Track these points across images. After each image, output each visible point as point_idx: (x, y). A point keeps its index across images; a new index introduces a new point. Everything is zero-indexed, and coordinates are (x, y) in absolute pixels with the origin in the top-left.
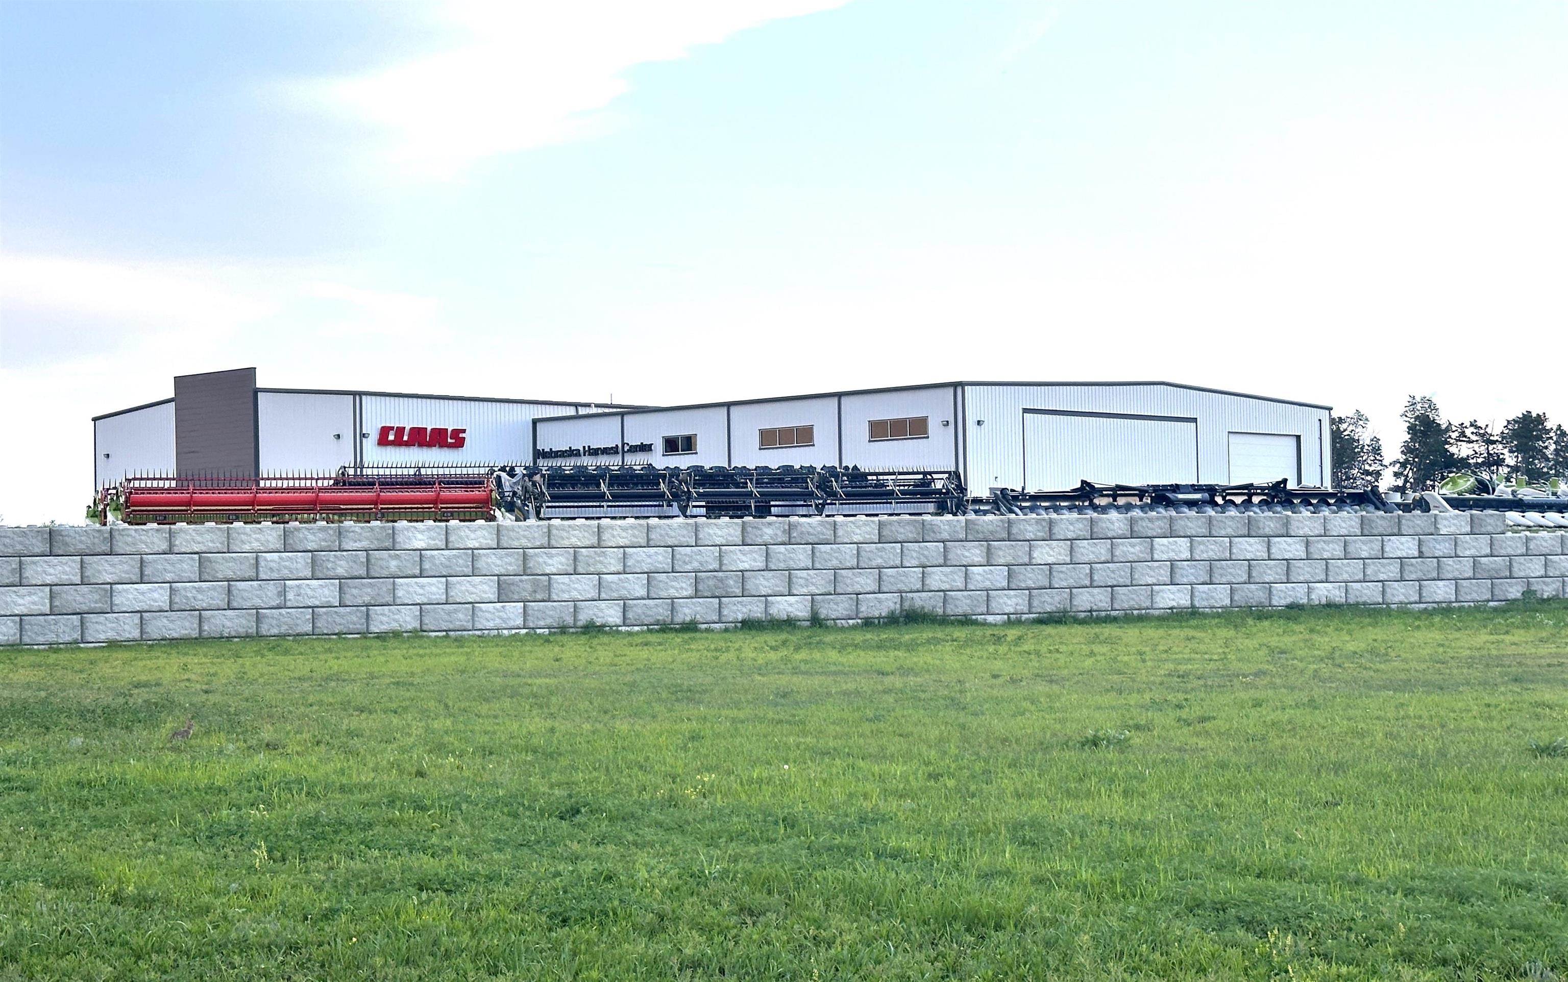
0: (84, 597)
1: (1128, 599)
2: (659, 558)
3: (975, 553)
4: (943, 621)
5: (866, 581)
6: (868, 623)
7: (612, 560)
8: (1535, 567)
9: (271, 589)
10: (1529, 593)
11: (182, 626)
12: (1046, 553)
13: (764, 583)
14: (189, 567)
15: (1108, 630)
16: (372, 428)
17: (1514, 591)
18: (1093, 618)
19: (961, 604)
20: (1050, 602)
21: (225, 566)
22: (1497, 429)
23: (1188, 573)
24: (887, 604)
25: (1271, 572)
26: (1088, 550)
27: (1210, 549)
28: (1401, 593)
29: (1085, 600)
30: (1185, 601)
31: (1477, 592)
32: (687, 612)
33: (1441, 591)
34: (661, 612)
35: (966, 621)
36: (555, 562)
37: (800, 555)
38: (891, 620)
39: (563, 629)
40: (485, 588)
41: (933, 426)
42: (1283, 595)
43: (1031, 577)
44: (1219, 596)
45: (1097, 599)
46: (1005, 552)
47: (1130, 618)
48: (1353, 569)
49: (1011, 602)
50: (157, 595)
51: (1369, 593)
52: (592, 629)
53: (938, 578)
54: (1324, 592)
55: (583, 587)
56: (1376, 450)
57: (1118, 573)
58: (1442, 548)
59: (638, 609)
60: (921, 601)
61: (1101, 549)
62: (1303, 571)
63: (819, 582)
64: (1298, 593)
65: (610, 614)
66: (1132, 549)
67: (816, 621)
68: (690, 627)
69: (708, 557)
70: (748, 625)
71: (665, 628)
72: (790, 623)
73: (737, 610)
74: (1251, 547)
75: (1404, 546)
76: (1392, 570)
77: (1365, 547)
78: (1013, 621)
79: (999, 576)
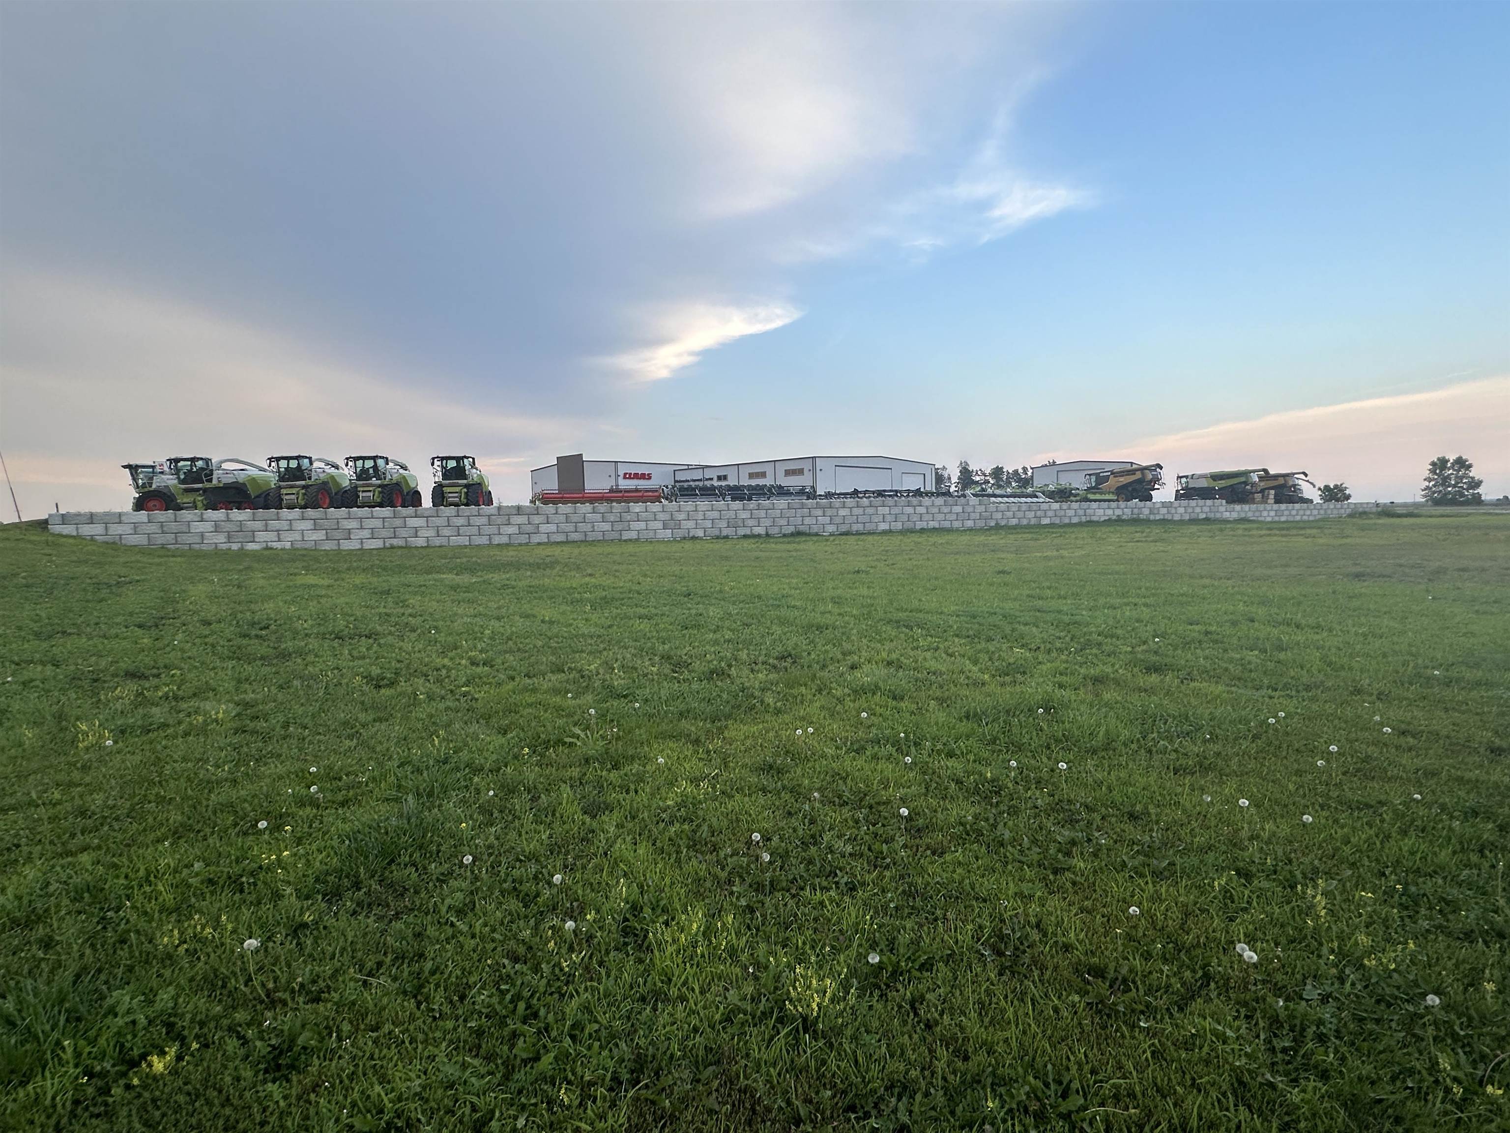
0: (529, 529)
2: (716, 514)
3: (819, 512)
4: (809, 535)
5: (783, 522)
6: (785, 535)
7: (700, 516)
8: (999, 516)
9: (589, 525)
10: (997, 524)
11: (561, 538)
12: (842, 512)
13: (750, 523)
14: (562, 518)
15: (862, 537)
16: (621, 473)
17: (993, 524)
18: (858, 533)
19: (815, 529)
20: (844, 528)
21: (575, 518)
22: (987, 472)
23: (889, 518)
24: (791, 529)
25: (915, 518)
26: (856, 511)
27: (896, 510)
28: (956, 524)
29: (855, 528)
30: (888, 528)
31: (980, 524)
32: (725, 532)
33: (970, 524)
34: (717, 533)
35: (817, 535)
36: (682, 516)
38: (792, 535)
39: (685, 538)
40: (659, 525)
41: (806, 471)
42: (919, 525)
43: (838, 520)
44: (899, 526)
45: (860, 527)
46: (829, 512)
47: (870, 533)
48: (941, 516)
49: (831, 529)
50: (552, 528)
51: (947, 524)
52: (694, 538)
53: (807, 521)
54: (932, 524)
55: (691, 524)
56: (949, 478)
57: (866, 519)
58: (970, 509)
59: (709, 531)
60: (802, 528)
61: (860, 511)
62: (926, 517)
63: (768, 522)
64: (923, 525)
65: (700, 533)
66: (870, 511)
67: (767, 535)
68: (727, 537)
69: (732, 514)
70: (745, 536)
71: (718, 538)
72: (759, 536)
73: (742, 532)
74: (909, 510)
75: (958, 509)
76: (954, 517)
77: (946, 510)
78: (831, 535)
79: (827, 520)
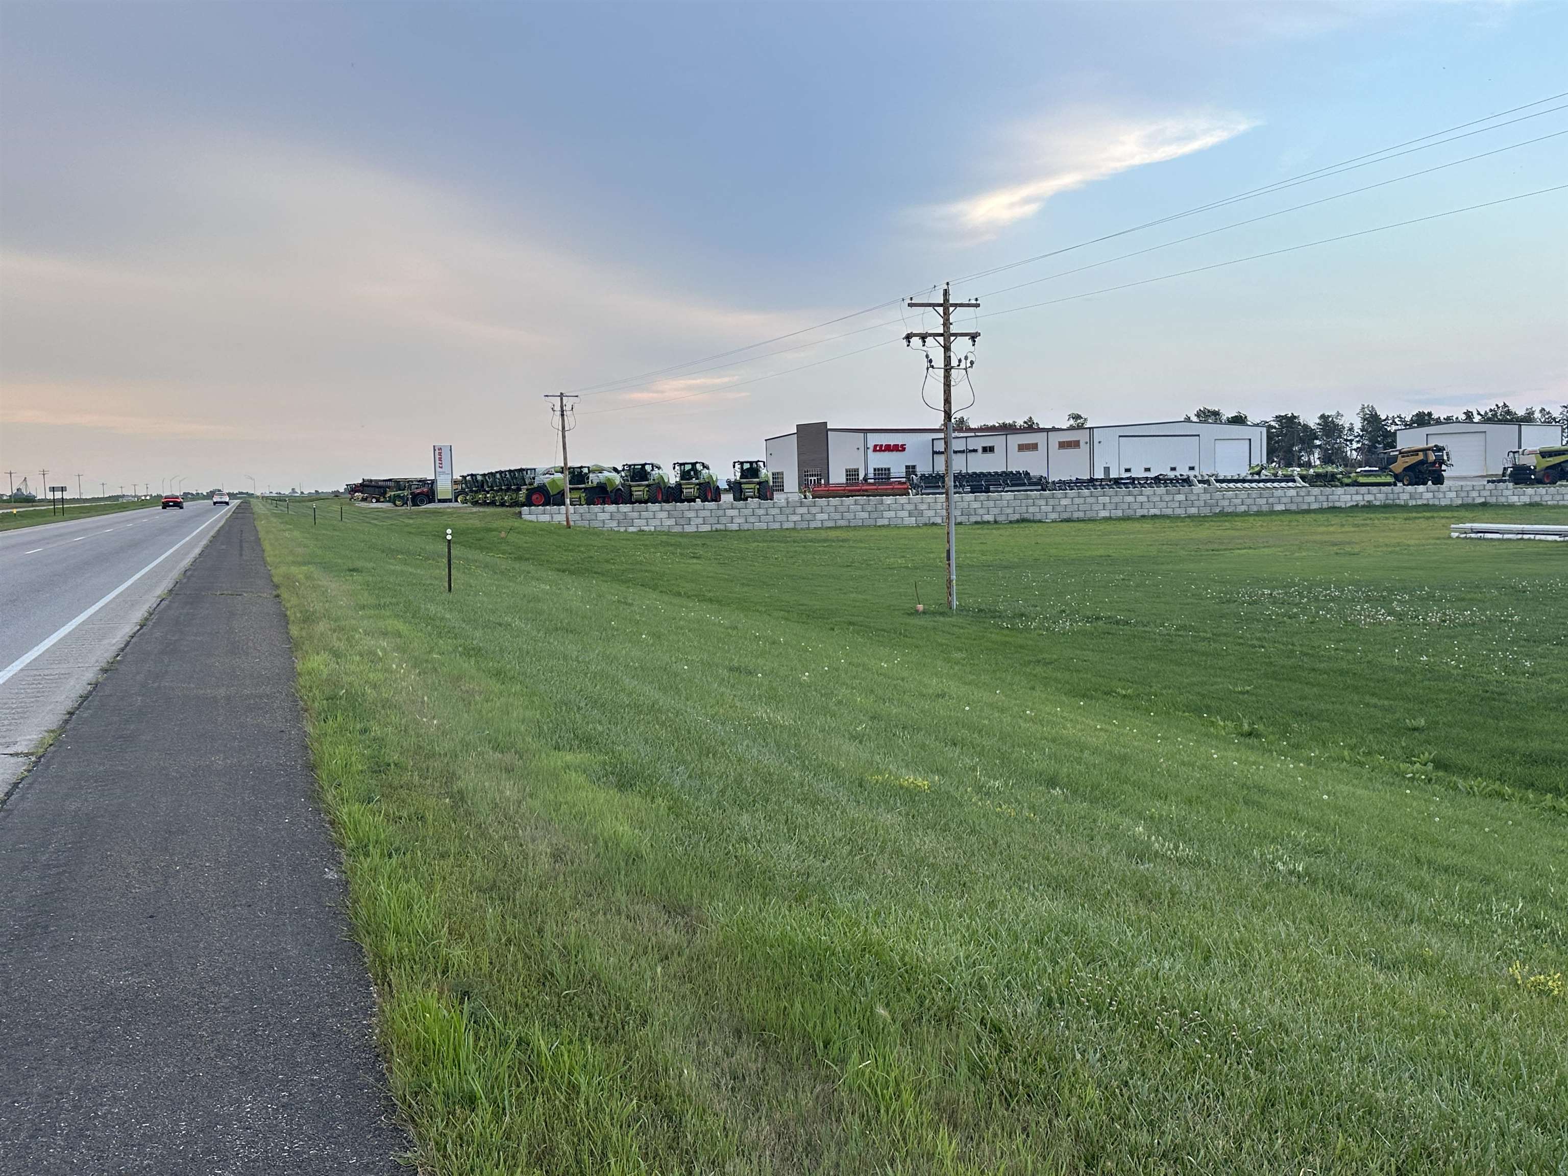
1: (1089, 514)
3: (1043, 502)
5: (1010, 511)
6: (1011, 522)
8: (1226, 503)
10: (1222, 511)
11: (831, 524)
12: (1064, 502)
13: (981, 511)
14: (832, 509)
15: (1083, 523)
16: (871, 445)
17: (1218, 511)
20: (1065, 516)
21: (841, 509)
23: (1108, 507)
25: (1136, 506)
28: (1179, 512)
29: (1076, 515)
30: (1108, 515)
33: (1193, 511)
36: (924, 507)
37: (991, 504)
39: (926, 524)
40: (906, 514)
41: (1082, 444)
42: (1140, 512)
43: (1059, 509)
44: (1119, 513)
46: (1051, 502)
47: (1092, 520)
49: (1054, 516)
50: (825, 516)
51: (1169, 512)
52: (934, 524)
53: (1031, 509)
54: (1153, 511)
55: (931, 513)
57: (1087, 507)
58: (1193, 498)
60: (1026, 516)
61: (1082, 500)
62: (1147, 505)
63: (996, 511)
65: (938, 520)
66: (1091, 500)
67: (996, 522)
69: (965, 505)
70: (977, 523)
72: (988, 522)
73: (973, 519)
79: (1050, 508)
